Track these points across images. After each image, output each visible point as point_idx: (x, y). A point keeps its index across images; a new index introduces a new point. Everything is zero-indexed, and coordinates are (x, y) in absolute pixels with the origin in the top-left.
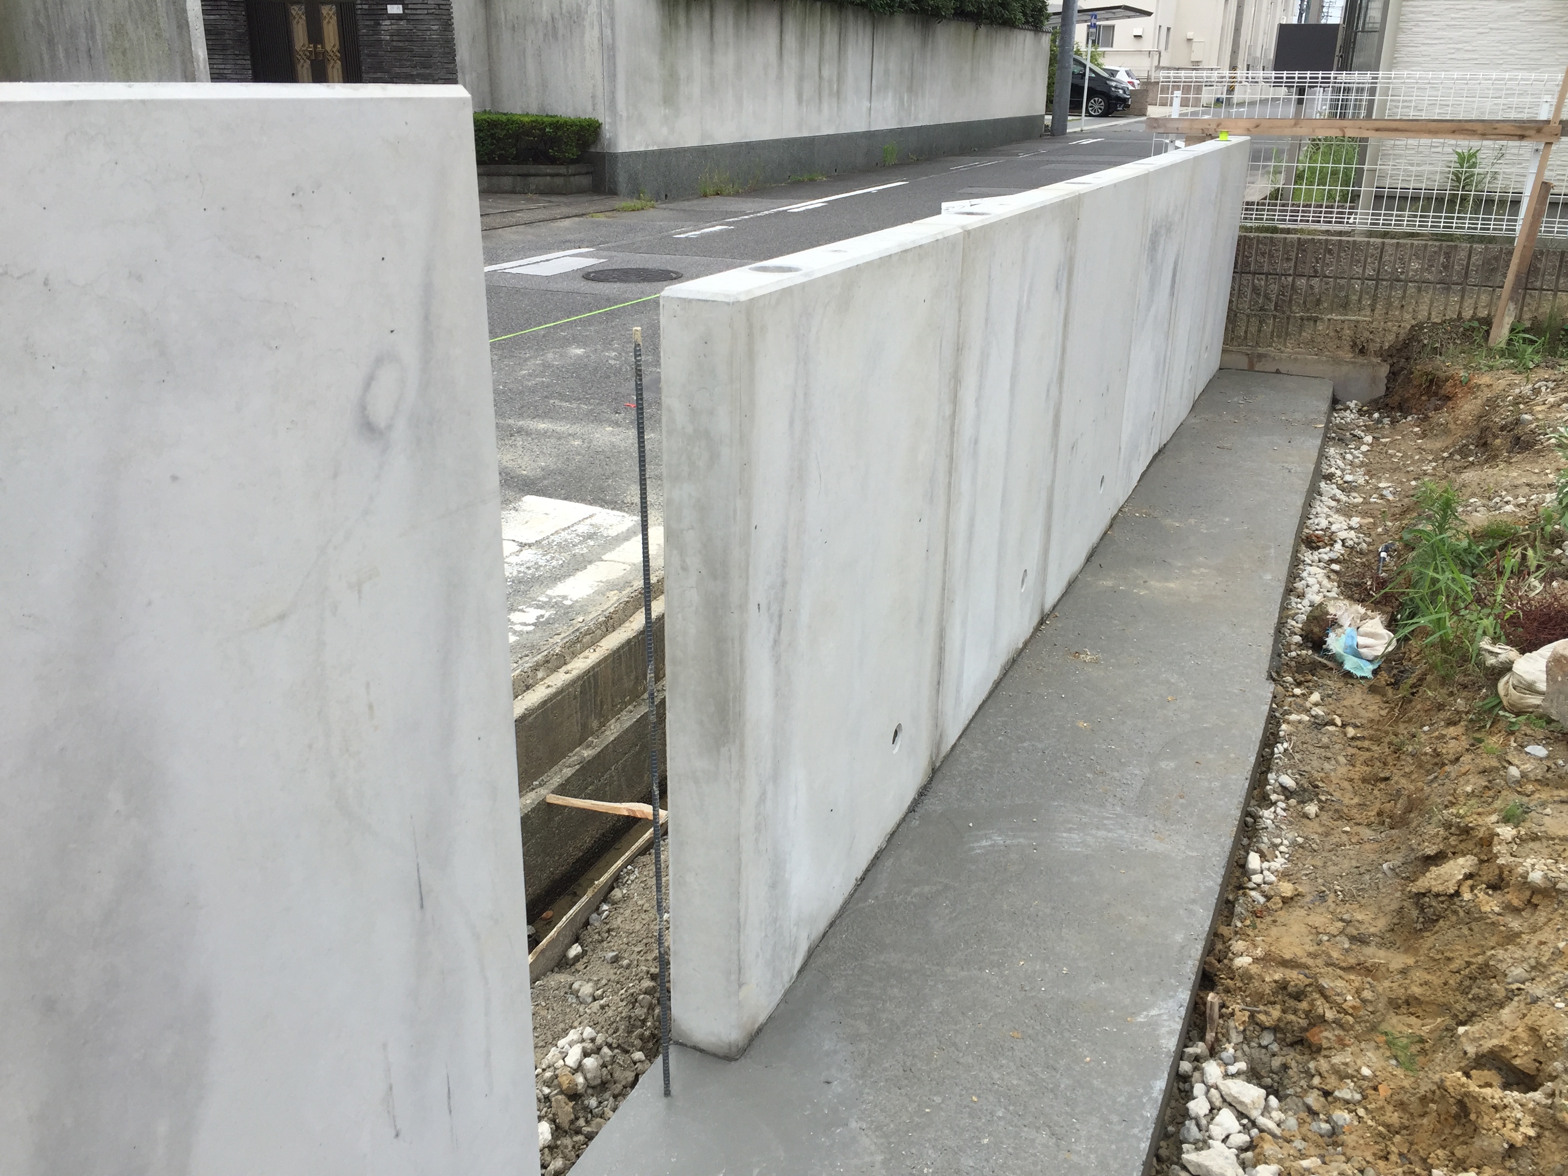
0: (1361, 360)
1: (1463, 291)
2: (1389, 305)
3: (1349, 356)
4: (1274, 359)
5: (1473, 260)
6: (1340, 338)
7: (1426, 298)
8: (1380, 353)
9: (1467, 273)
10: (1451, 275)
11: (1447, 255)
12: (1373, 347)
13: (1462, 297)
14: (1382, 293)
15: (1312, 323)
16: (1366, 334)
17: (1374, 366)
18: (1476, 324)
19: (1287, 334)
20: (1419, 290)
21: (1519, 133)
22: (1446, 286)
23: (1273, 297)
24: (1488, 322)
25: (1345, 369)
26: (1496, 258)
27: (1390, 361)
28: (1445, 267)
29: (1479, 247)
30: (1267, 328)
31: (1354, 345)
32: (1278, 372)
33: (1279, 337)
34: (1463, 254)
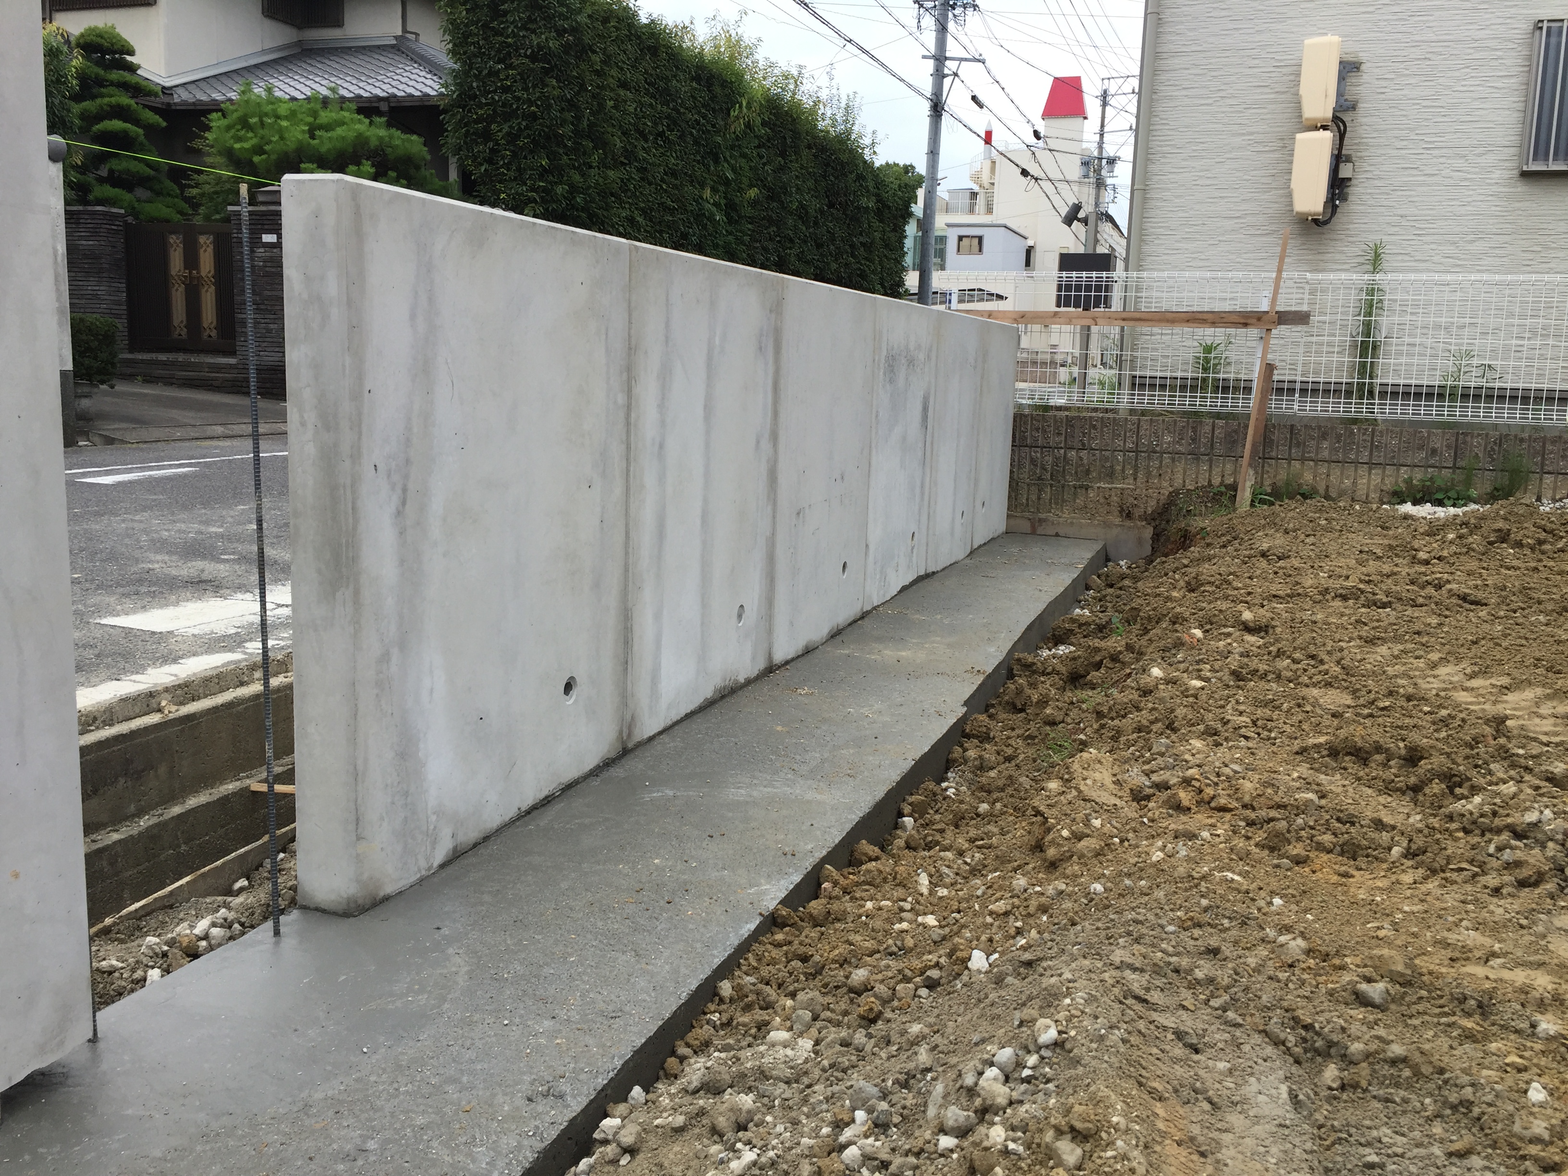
0: (1128, 523)
1: (1211, 461)
2: (1149, 475)
3: (1117, 521)
4: (1053, 524)
5: (1217, 432)
6: (1109, 505)
7: (1180, 468)
8: (1144, 517)
9: (1212, 445)
10: (1199, 448)
11: (1194, 430)
12: (1137, 512)
13: (1211, 467)
14: (1142, 464)
15: (1084, 490)
16: (1131, 500)
17: (1139, 528)
18: (1223, 489)
19: (1064, 501)
20: (1173, 460)
21: (1242, 321)
22: (1196, 456)
23: (1049, 467)
24: (1234, 487)
25: (1115, 531)
26: (1236, 432)
27: (1153, 524)
28: (1194, 440)
29: (1220, 423)
30: (1046, 495)
31: (1121, 511)
32: (1057, 535)
33: (1056, 503)
34: (1207, 429)
